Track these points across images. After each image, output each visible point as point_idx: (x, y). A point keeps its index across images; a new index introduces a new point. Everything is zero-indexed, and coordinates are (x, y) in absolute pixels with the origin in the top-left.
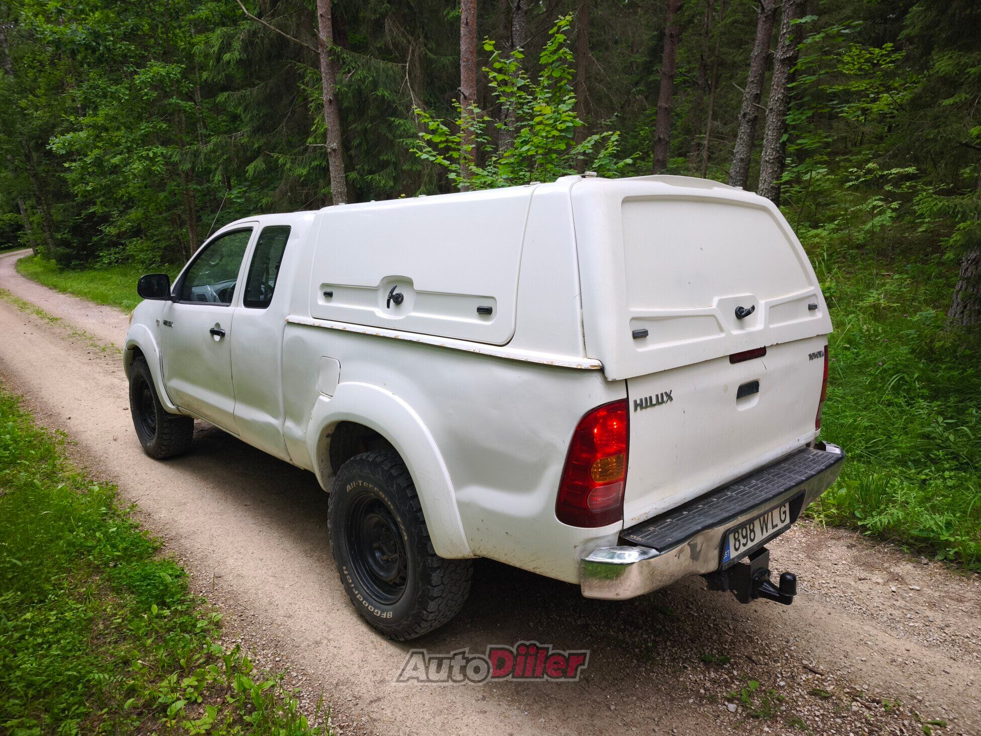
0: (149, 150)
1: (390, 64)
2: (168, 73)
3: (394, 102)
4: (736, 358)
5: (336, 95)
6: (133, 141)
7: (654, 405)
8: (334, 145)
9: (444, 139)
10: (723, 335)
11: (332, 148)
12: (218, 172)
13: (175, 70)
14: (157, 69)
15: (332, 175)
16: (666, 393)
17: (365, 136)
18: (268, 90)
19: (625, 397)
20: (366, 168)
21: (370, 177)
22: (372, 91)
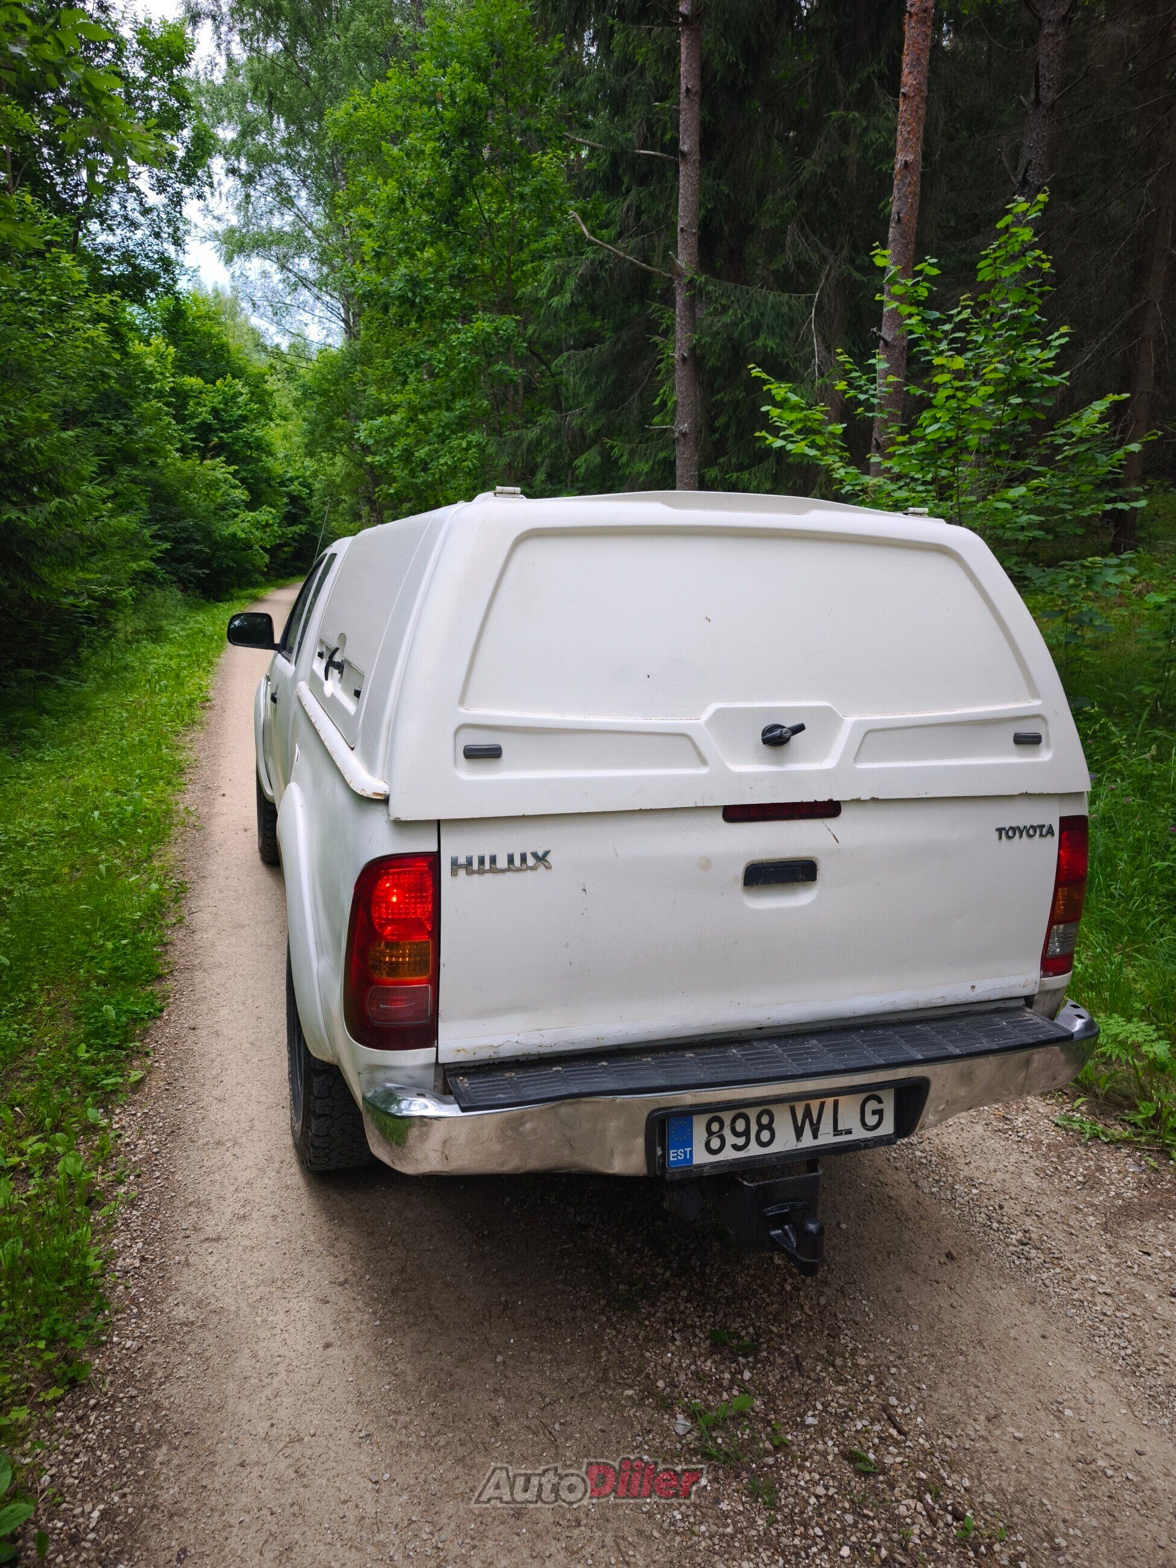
0: (463, 438)
1: (785, 297)
2: (496, 330)
3: (785, 355)
4: (735, 814)
5: (692, 350)
6: (447, 426)
7: (503, 871)
8: (685, 427)
9: (800, 415)
10: (704, 771)
11: (680, 432)
12: (543, 469)
13: (508, 323)
14: (482, 324)
15: (678, 473)
16: (535, 855)
17: (735, 411)
18: (620, 346)
19: (435, 849)
20: (734, 461)
21: (735, 475)
22: (750, 340)
